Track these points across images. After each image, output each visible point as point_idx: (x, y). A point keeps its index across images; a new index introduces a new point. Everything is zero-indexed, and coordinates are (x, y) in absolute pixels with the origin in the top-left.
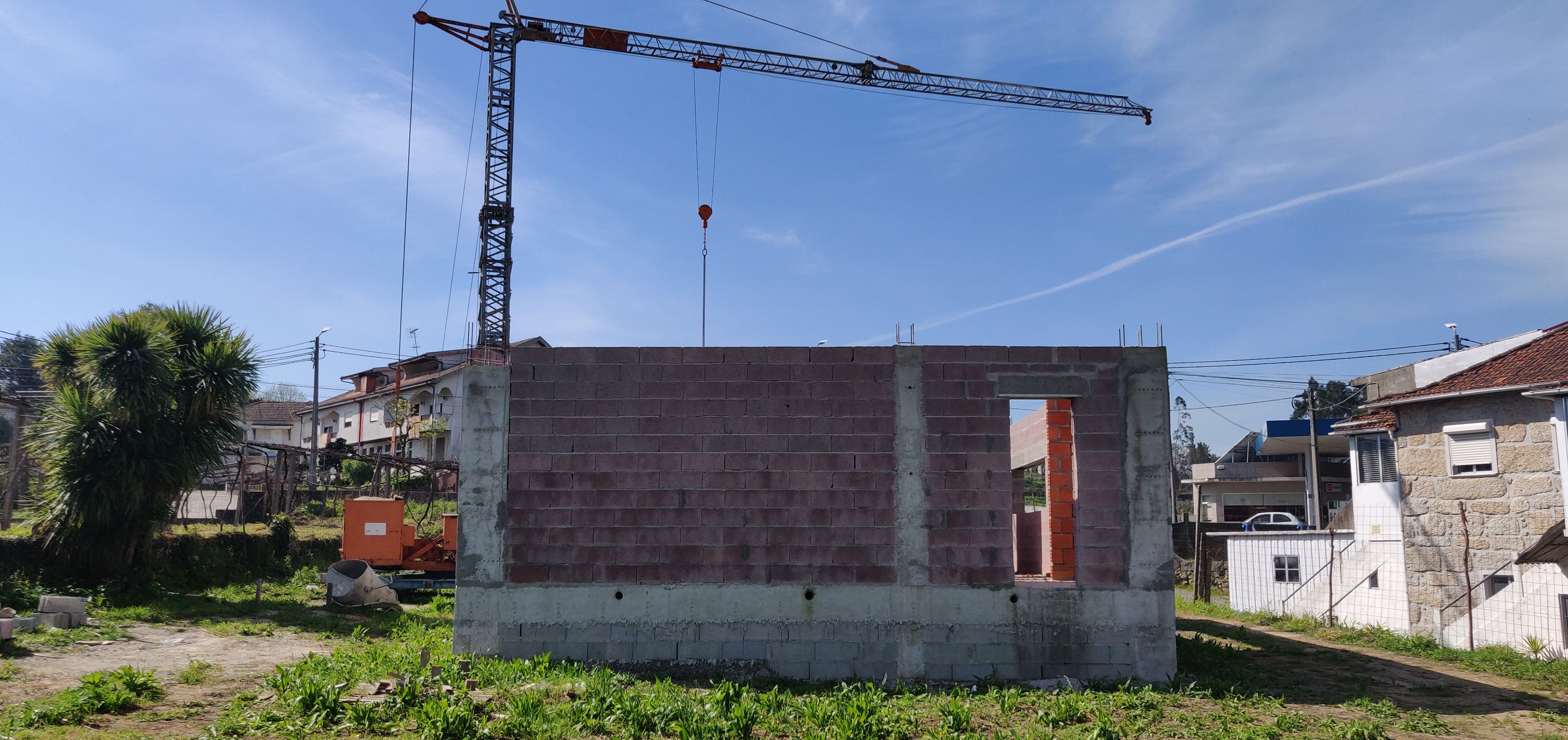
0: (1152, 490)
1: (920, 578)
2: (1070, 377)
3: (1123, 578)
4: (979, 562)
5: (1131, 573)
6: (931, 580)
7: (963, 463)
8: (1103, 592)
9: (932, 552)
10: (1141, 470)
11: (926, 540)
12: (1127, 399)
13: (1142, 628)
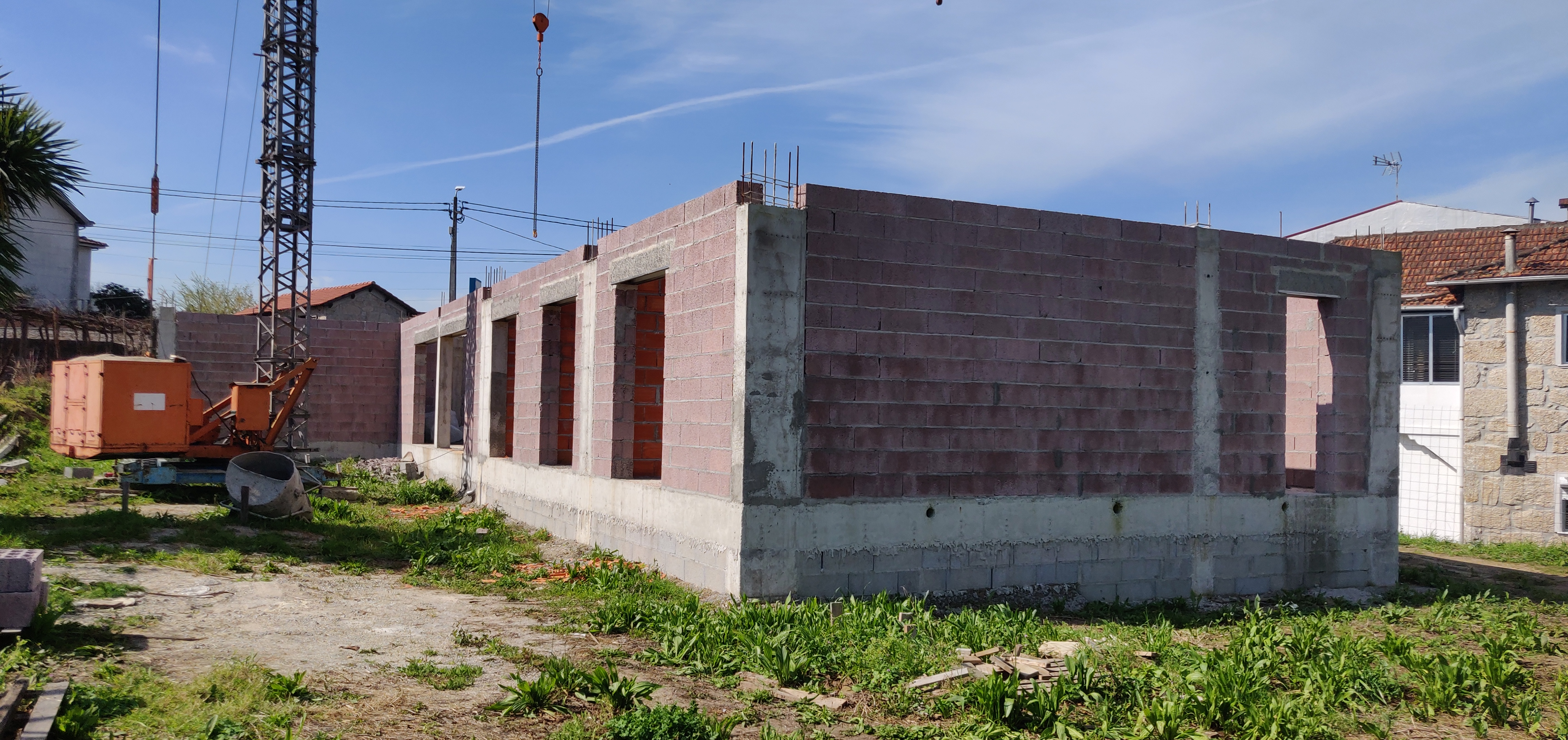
0: (1387, 396)
1: (1211, 487)
2: (1332, 277)
3: (1363, 484)
4: (1259, 470)
5: (1370, 479)
6: (1221, 489)
7: (1249, 362)
8: (1349, 499)
9: (1223, 458)
10: (1380, 375)
11: (1218, 445)
12: (1372, 302)
13: (1377, 535)
